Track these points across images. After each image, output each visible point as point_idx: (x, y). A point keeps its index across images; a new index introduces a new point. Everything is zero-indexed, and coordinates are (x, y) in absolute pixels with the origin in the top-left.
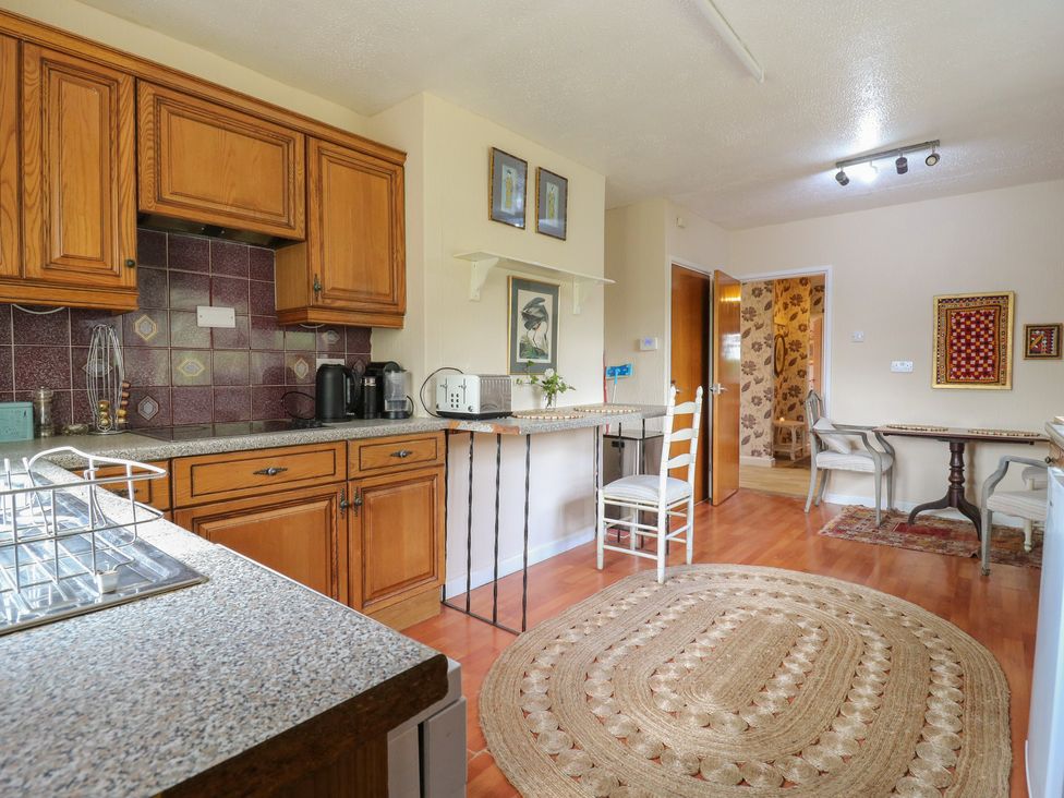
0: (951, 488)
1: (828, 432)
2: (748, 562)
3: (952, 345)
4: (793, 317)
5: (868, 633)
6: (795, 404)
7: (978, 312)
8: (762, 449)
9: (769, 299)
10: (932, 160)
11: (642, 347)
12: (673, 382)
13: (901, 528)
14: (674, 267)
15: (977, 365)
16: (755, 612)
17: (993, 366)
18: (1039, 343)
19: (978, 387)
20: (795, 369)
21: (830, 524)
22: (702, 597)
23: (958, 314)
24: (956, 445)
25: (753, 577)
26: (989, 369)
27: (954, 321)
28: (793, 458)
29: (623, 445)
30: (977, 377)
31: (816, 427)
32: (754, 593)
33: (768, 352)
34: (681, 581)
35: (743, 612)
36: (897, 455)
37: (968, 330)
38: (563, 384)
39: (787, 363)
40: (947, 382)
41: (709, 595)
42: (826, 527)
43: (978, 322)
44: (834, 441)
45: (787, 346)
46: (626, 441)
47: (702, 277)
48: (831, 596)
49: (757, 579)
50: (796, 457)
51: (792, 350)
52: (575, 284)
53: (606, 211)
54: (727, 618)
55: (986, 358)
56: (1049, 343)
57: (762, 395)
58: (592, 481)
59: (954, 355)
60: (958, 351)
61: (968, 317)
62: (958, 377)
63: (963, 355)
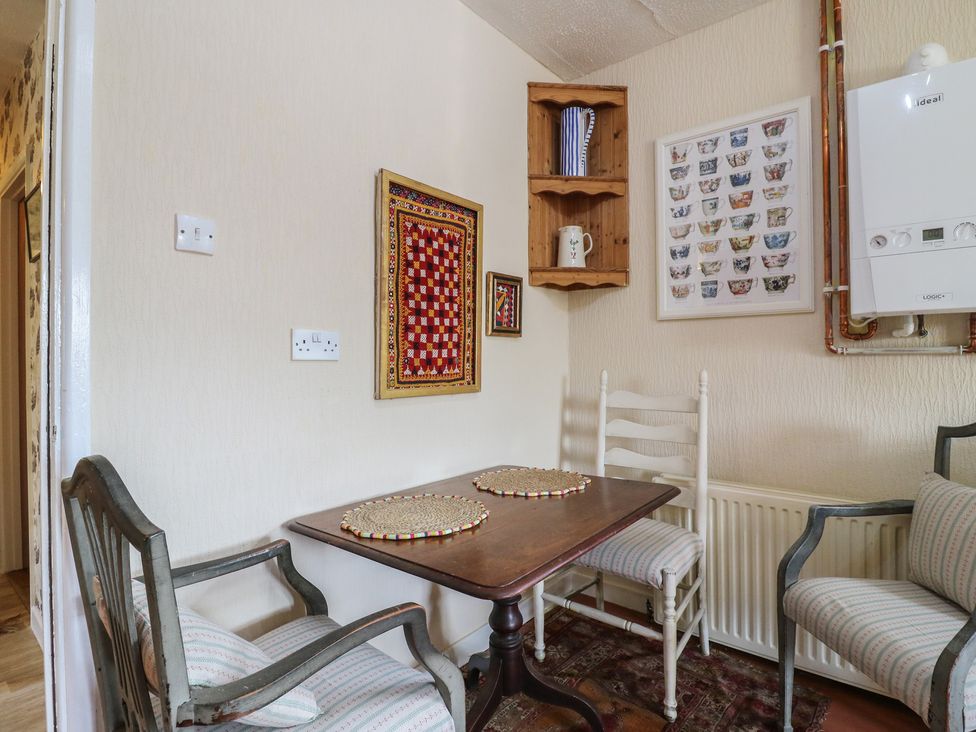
3: (408, 296)
7: (441, 233)
15: (440, 346)
17: (458, 344)
18: (501, 308)
23: (415, 227)
26: (455, 354)
27: (410, 241)
30: (440, 371)
37: (429, 267)
40: (402, 383)
43: (441, 253)
56: (510, 309)
59: (412, 320)
60: (418, 312)
61: (429, 239)
62: (415, 371)
63: (424, 321)
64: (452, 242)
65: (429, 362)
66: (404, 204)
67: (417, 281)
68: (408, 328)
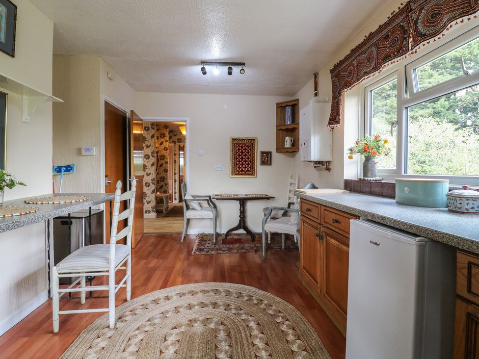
0: (240, 220)
1: (191, 200)
2: (164, 285)
3: (237, 158)
4: (161, 143)
5: (244, 317)
6: (163, 185)
7: (245, 145)
8: (150, 209)
9: (153, 133)
10: (242, 72)
11: (84, 153)
12: (106, 176)
13: (224, 242)
14: (106, 103)
15: (245, 167)
16: (183, 327)
17: (250, 167)
18: (265, 159)
19: (246, 176)
20: (162, 168)
21: (195, 247)
22: (146, 329)
23: (239, 145)
24: (242, 202)
25: (172, 296)
26: (249, 169)
27: (237, 148)
28: (164, 212)
29: (71, 223)
30: (245, 172)
31: (186, 198)
32: (177, 310)
33: (153, 160)
34: (127, 318)
35: (176, 331)
36: (218, 208)
37: (242, 152)
38: (12, 181)
39: (159, 165)
40: (235, 175)
41: (150, 325)
42: (194, 249)
43: (245, 149)
44: (194, 204)
45: (159, 157)
46: (73, 220)
47: (122, 114)
48: (215, 296)
49: (175, 297)
50: (166, 211)
51: (161, 159)
52: (24, 97)
53: (53, 55)
54: (169, 342)
55: (248, 164)
56: (268, 159)
57: (150, 182)
58: (44, 255)
59: (238, 163)
60: (239, 161)
61: (242, 147)
62: (239, 172)
63: (241, 163)
64: (248, 147)
65: (242, 171)
66: (235, 142)
67: (239, 155)
68: (237, 164)
